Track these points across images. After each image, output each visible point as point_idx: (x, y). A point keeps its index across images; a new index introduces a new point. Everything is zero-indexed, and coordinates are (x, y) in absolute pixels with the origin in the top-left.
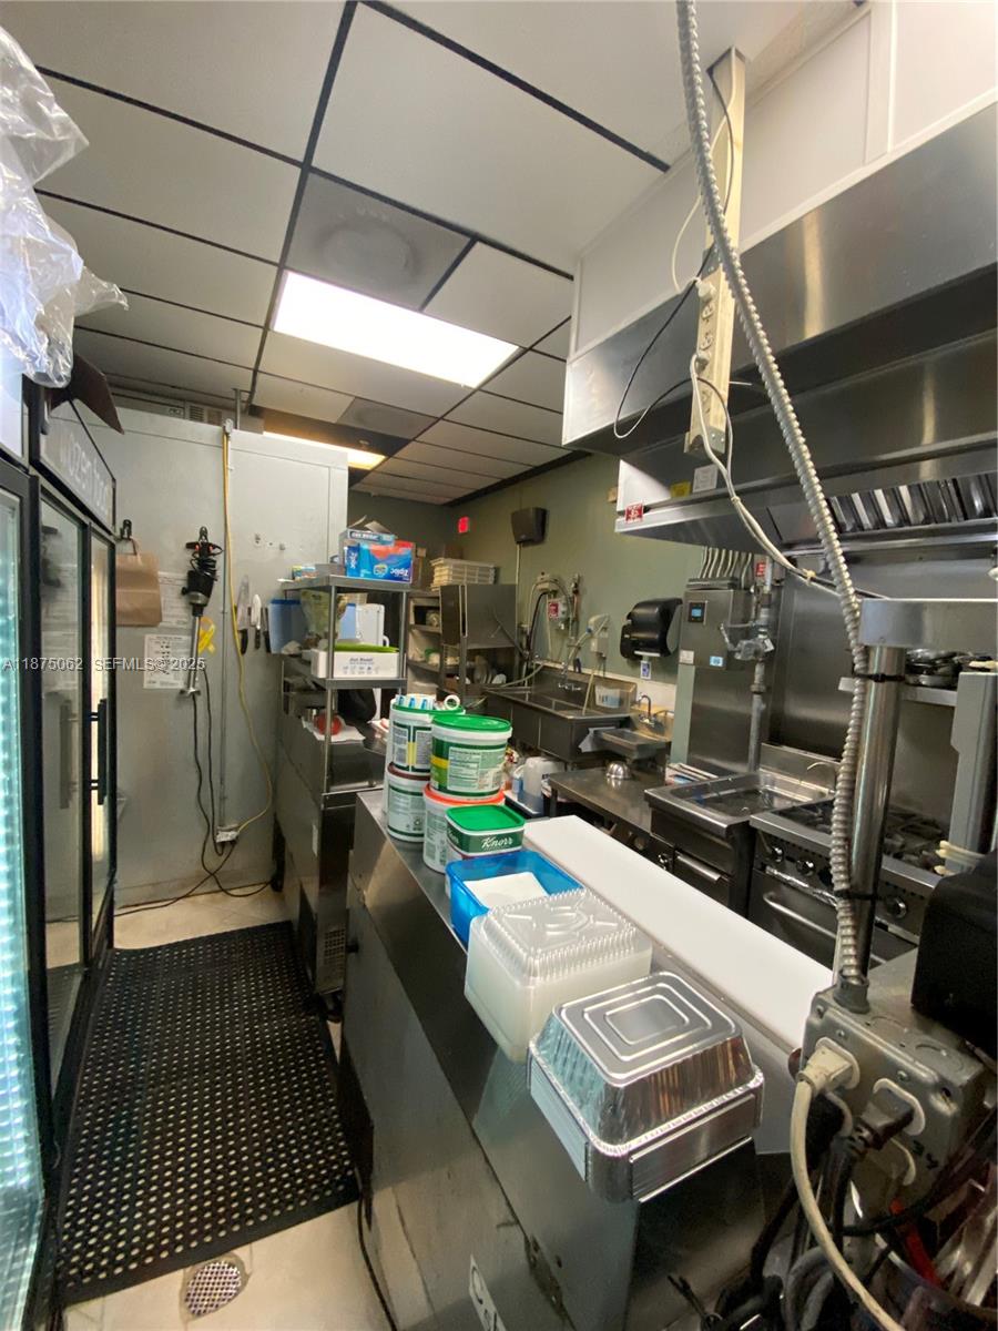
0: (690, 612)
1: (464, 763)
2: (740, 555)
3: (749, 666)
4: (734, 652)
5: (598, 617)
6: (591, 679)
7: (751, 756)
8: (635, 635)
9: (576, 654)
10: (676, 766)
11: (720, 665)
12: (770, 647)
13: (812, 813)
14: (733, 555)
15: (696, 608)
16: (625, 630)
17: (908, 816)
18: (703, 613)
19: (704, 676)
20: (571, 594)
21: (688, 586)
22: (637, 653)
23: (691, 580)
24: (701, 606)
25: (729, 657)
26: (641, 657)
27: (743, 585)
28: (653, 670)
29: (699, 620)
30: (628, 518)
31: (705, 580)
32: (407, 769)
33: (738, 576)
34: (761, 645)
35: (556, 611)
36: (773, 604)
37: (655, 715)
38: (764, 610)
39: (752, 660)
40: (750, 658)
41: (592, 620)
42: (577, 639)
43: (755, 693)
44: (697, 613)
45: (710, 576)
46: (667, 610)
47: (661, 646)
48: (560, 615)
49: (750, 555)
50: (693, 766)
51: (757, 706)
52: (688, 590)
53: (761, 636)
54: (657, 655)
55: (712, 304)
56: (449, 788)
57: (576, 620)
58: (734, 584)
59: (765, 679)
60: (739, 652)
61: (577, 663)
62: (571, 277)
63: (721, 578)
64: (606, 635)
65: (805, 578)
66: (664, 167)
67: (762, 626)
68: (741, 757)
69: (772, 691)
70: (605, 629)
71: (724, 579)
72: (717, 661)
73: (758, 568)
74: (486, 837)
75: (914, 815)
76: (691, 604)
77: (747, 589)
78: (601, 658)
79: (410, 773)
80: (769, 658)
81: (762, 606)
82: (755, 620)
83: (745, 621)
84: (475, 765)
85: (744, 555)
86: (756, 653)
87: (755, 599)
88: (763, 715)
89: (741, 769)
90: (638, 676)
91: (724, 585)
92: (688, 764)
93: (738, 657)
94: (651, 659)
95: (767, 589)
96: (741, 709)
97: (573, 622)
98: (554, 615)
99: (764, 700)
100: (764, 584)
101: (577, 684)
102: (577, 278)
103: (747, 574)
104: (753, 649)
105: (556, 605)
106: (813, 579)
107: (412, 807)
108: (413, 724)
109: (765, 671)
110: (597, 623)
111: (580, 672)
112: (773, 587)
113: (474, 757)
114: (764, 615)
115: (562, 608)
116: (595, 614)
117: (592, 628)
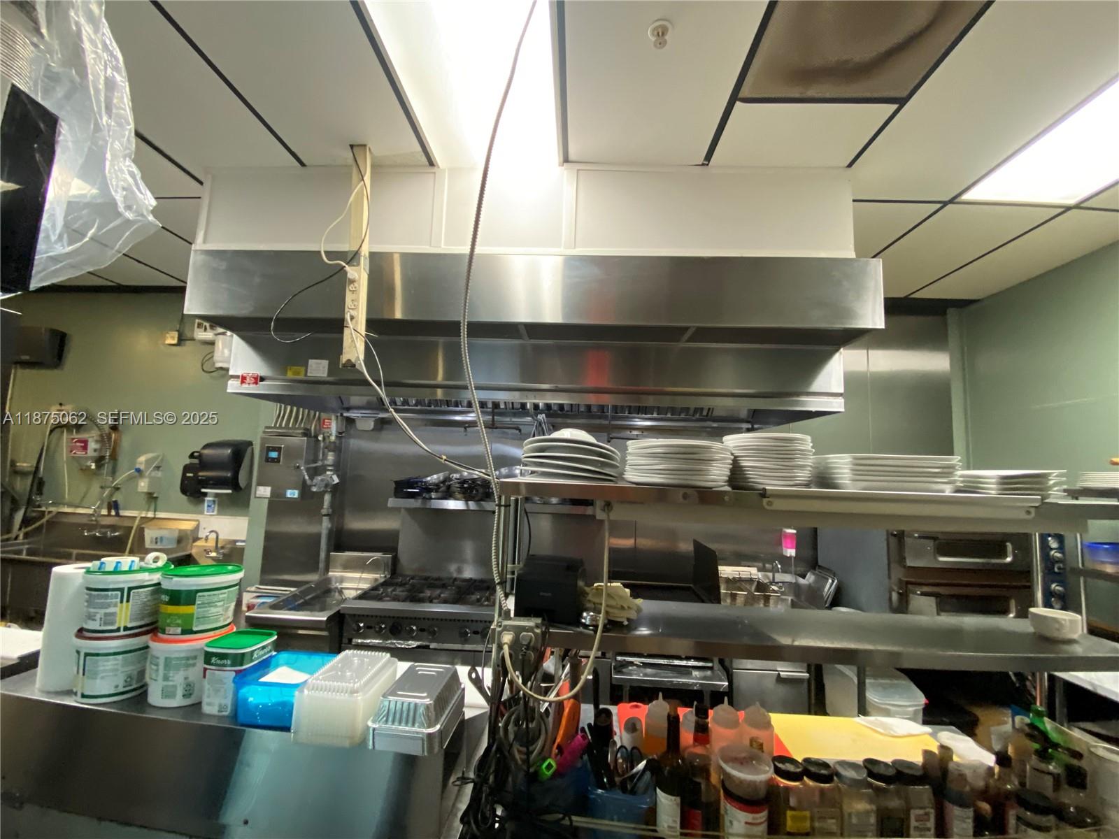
0: (267, 454)
1: (210, 604)
2: (309, 412)
3: (320, 495)
4: (311, 486)
5: (150, 455)
6: (137, 522)
7: (322, 565)
8: (200, 474)
9: (111, 495)
10: (253, 589)
11: (296, 496)
12: (336, 480)
13: (377, 592)
14: (303, 412)
15: (272, 451)
16: (187, 469)
17: (426, 579)
18: (279, 455)
19: (277, 506)
20: (107, 429)
21: (264, 432)
22: (203, 490)
23: (267, 427)
24: (278, 449)
25: (305, 489)
26: (205, 494)
27: (313, 434)
28: (219, 505)
29: (277, 460)
30: (243, 382)
31: (278, 428)
32: (118, 630)
33: (309, 427)
34: (329, 479)
35: (85, 448)
36: (337, 448)
37: (222, 548)
38: (330, 453)
39: (323, 491)
40: (322, 489)
41: (142, 459)
42: (114, 480)
43: (325, 515)
44: (274, 455)
45: (283, 425)
46: (239, 451)
47: (233, 484)
48: (90, 453)
49: (317, 413)
50: (266, 585)
51: (326, 524)
52: (264, 435)
53: (328, 473)
54: (230, 491)
55: (356, 284)
56: (195, 629)
57: (114, 457)
58: (306, 433)
59: (332, 505)
60: (315, 486)
61: (114, 506)
62: (201, 183)
63: (294, 428)
64: (159, 474)
65: (442, 459)
66: (302, 164)
67: (329, 466)
68: (314, 568)
69: (337, 512)
70: (158, 468)
71: (297, 429)
72: (293, 494)
73: (324, 424)
74: (255, 650)
75: (429, 577)
76: (268, 448)
77: (316, 437)
78: (151, 498)
79: (122, 633)
80: (335, 489)
81: (330, 451)
82: (322, 460)
83: (315, 461)
84: (222, 603)
85: (312, 413)
86: (326, 486)
87: (322, 444)
88: (330, 532)
89: (313, 577)
90: (202, 513)
91: (299, 433)
92: (260, 585)
93: (314, 489)
94: (217, 495)
95: (333, 438)
96: (311, 529)
97: (108, 460)
98: (80, 453)
99: (331, 520)
100: (331, 435)
101: (113, 528)
102: (207, 184)
103: (315, 426)
104: (324, 483)
105: (85, 442)
106: (445, 460)
107: (123, 666)
108: (126, 586)
109: (332, 497)
110: (148, 462)
111: (117, 515)
112: (336, 436)
113: (221, 596)
114: (331, 457)
115: (92, 445)
116: (145, 453)
117: (142, 467)
